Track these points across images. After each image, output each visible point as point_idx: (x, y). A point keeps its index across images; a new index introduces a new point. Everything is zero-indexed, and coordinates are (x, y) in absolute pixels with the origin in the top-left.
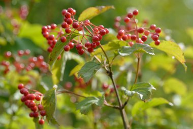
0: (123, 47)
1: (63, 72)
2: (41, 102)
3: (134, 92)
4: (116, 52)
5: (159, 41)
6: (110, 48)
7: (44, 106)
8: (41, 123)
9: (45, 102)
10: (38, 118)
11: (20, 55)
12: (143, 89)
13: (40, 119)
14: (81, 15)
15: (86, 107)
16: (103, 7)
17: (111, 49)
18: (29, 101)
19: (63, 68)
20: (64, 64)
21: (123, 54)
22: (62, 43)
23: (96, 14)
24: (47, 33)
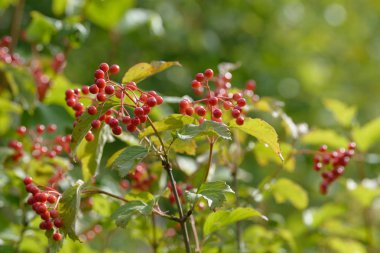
0: (187, 126)
1: (98, 161)
2: (57, 205)
3: (200, 195)
4: (174, 133)
5: (243, 118)
6: (167, 126)
7: (61, 212)
8: (56, 238)
9: (62, 205)
10: (52, 230)
11: (39, 131)
12: (213, 191)
13: (55, 232)
14: (127, 74)
15: (125, 216)
16: (163, 62)
17: (170, 128)
18: (39, 203)
19: (100, 156)
20: (102, 148)
21: (184, 137)
22: (89, 116)
23: (150, 74)
24: (74, 100)
